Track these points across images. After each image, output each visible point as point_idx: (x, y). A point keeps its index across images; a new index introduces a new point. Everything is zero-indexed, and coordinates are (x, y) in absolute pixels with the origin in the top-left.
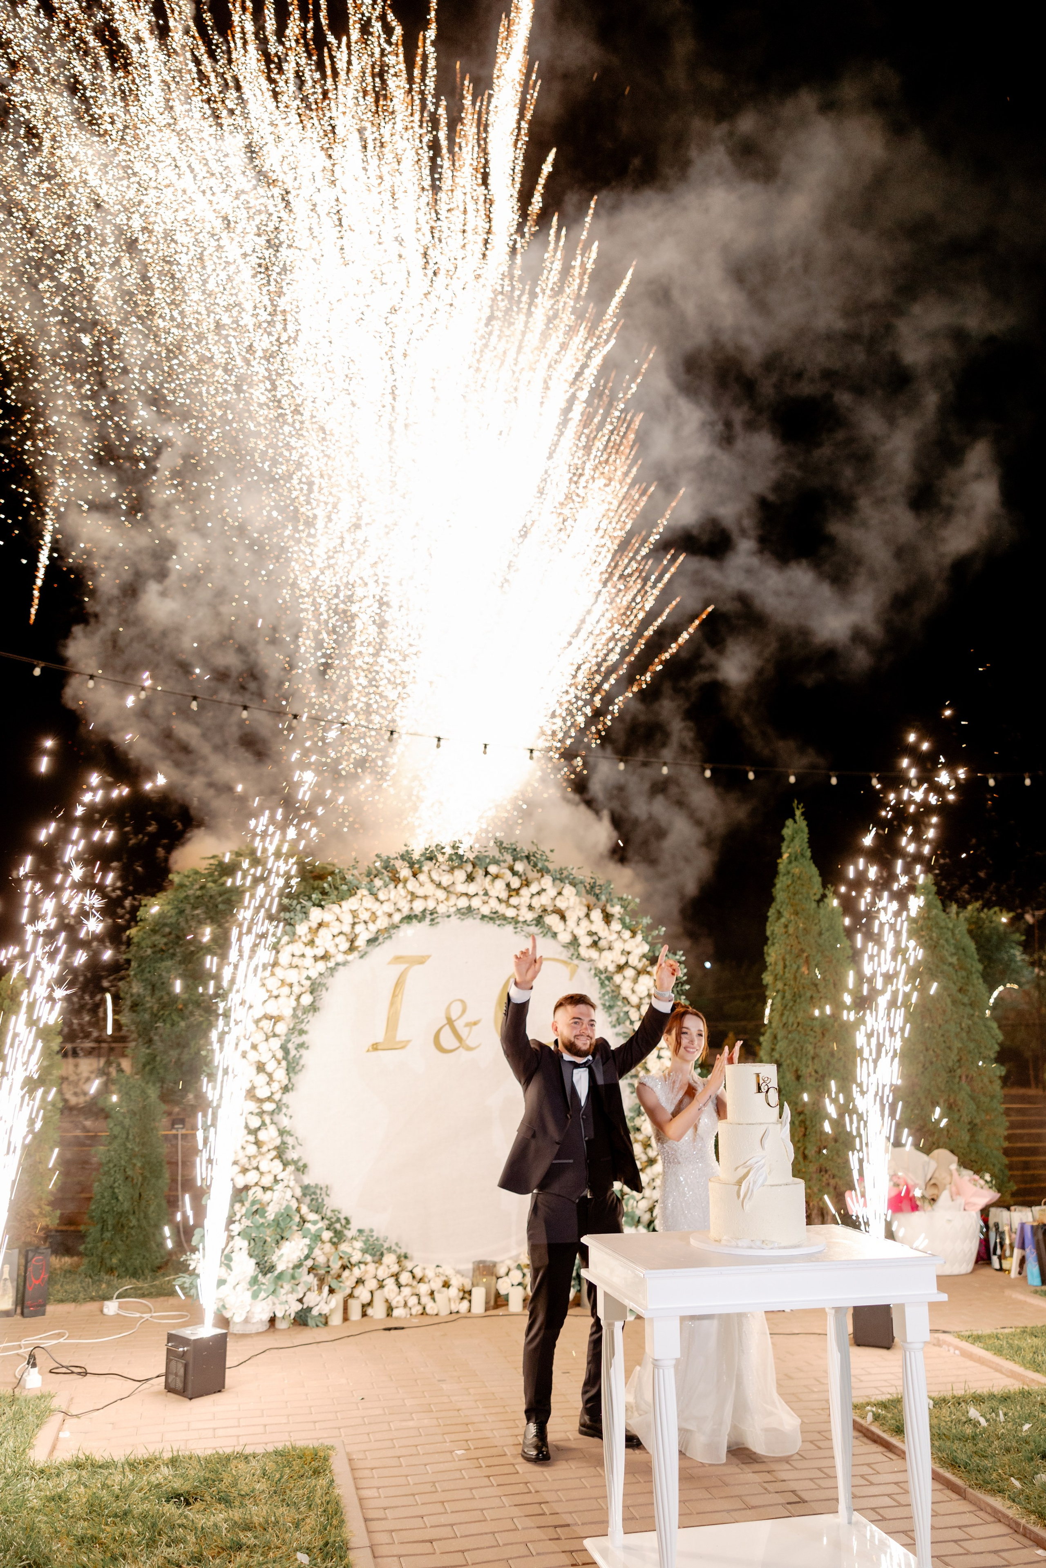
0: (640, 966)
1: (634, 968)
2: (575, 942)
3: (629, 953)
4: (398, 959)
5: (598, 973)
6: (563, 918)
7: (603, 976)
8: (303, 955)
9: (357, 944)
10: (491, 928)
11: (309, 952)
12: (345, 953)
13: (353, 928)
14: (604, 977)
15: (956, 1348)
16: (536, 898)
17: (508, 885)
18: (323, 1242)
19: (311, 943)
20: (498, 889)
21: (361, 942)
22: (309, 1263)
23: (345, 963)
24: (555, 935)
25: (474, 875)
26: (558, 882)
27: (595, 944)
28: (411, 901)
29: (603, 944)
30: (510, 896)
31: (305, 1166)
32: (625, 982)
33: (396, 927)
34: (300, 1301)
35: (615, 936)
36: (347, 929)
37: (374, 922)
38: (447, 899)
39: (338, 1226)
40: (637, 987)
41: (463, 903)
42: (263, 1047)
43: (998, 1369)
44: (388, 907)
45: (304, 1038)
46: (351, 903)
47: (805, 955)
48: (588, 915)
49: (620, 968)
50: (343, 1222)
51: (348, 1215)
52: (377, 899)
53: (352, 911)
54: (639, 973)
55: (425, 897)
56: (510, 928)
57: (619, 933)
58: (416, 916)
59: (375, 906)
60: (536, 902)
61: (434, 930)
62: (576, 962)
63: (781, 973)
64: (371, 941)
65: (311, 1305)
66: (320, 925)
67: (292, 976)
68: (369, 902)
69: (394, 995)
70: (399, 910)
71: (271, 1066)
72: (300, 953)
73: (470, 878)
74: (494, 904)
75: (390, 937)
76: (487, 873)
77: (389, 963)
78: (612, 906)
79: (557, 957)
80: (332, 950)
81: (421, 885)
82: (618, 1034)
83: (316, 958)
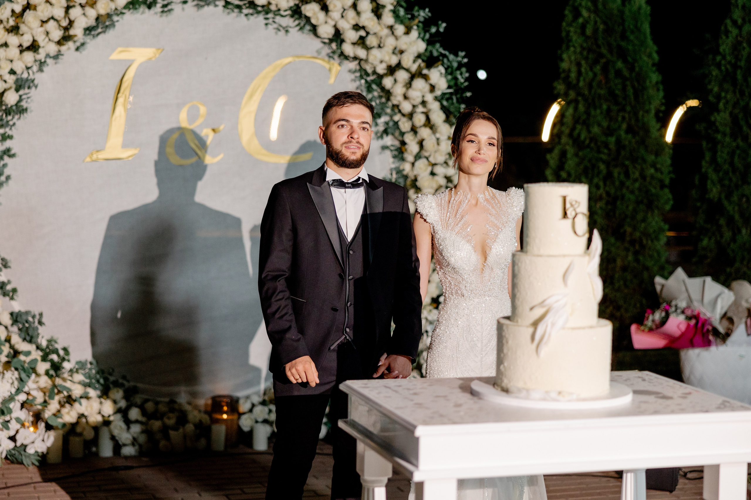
0: (415, 68)
1: (407, 70)
2: (336, 38)
3: (402, 52)
5: (364, 74)
6: (325, 7)
7: (370, 78)
9: (72, 32)
10: (236, 19)
11: (13, 40)
12: (57, 43)
13: (67, 12)
14: (372, 79)
18: (38, 375)
19: (16, 29)
21: (76, 31)
22: (22, 397)
23: (58, 56)
24: (314, 29)
27: (362, 42)
29: (371, 41)
31: (14, 290)
32: (395, 86)
33: (119, 13)
34: (13, 439)
35: (386, 31)
36: (59, 13)
37: (92, 5)
39: (54, 357)
40: (409, 93)
45: (8, 144)
47: (603, 61)
48: (355, 6)
49: (392, 70)
50: (61, 353)
51: (66, 345)
56: (259, 18)
57: (391, 28)
61: (165, 19)
62: (338, 61)
63: (574, 82)
64: (88, 30)
65: (25, 443)
66: (27, 7)
69: (118, 96)
75: (113, 25)
79: (315, 54)
80: (41, 39)
82: (384, 148)
83: (22, 50)
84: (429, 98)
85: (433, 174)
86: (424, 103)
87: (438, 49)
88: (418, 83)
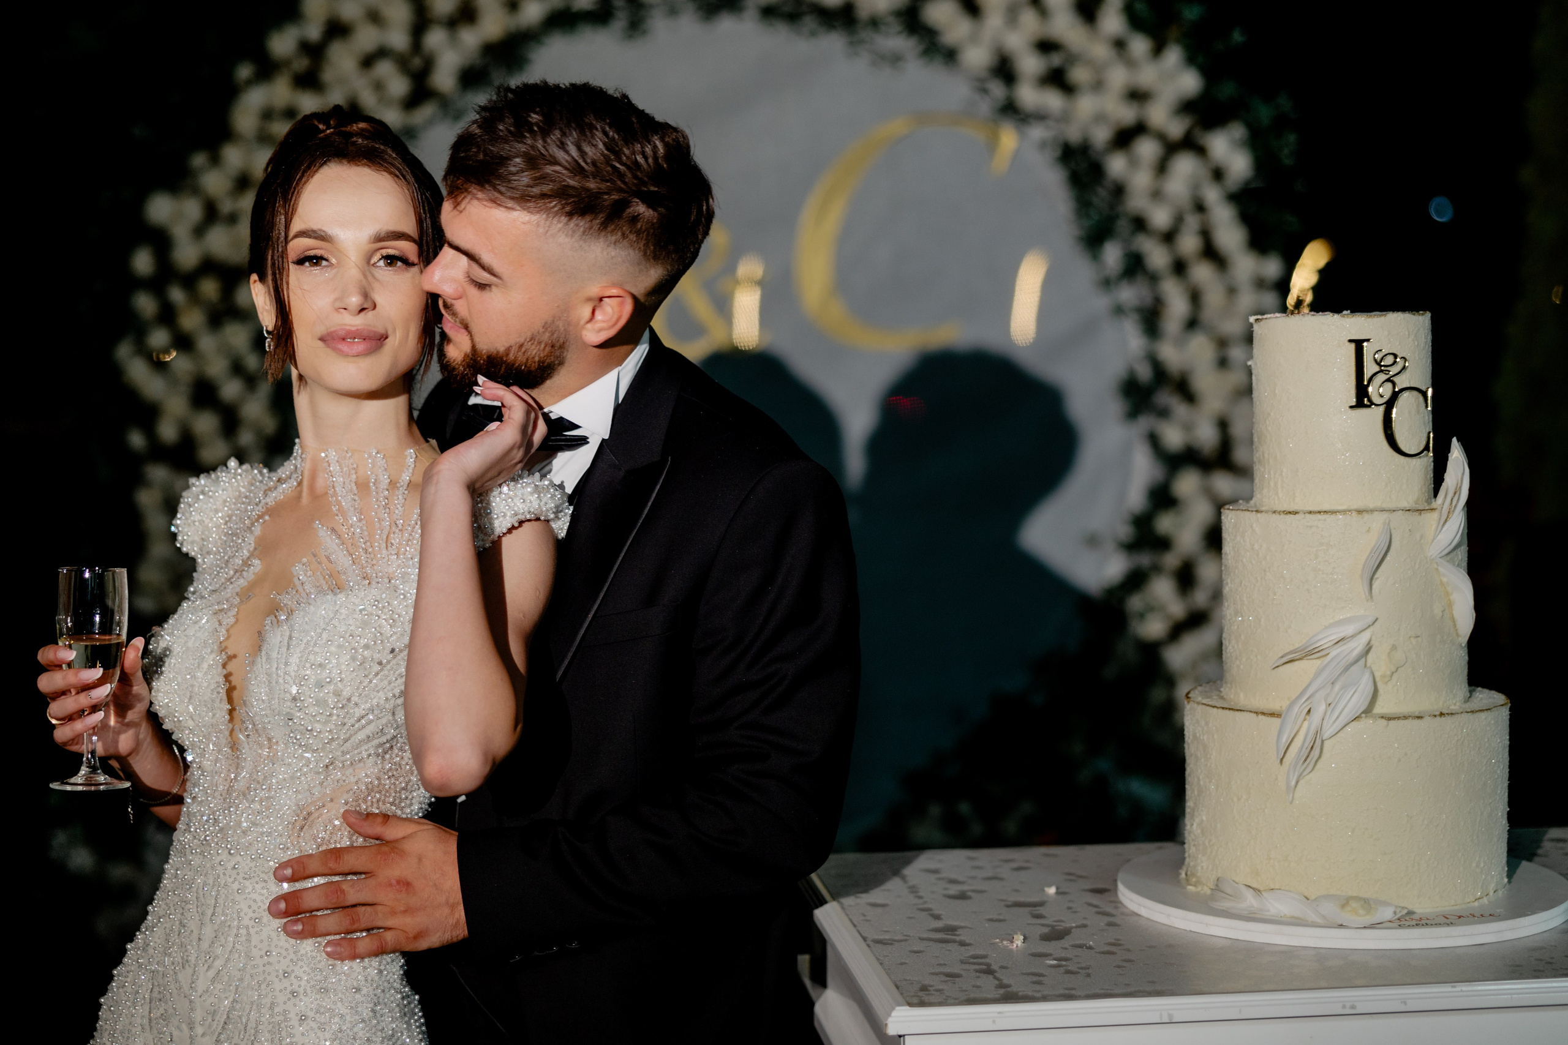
24: (950, 56)
27: (1056, 77)
35: (1108, 51)
42: (207, 343)
49: (1125, 138)
54: (1172, 148)
57: (1119, 43)
62: (1009, 124)
64: (469, 76)
71: (231, 389)
79: (958, 111)
80: (367, 98)
84: (1212, 195)
85: (1223, 363)
87: (1230, 88)
88: (1185, 166)
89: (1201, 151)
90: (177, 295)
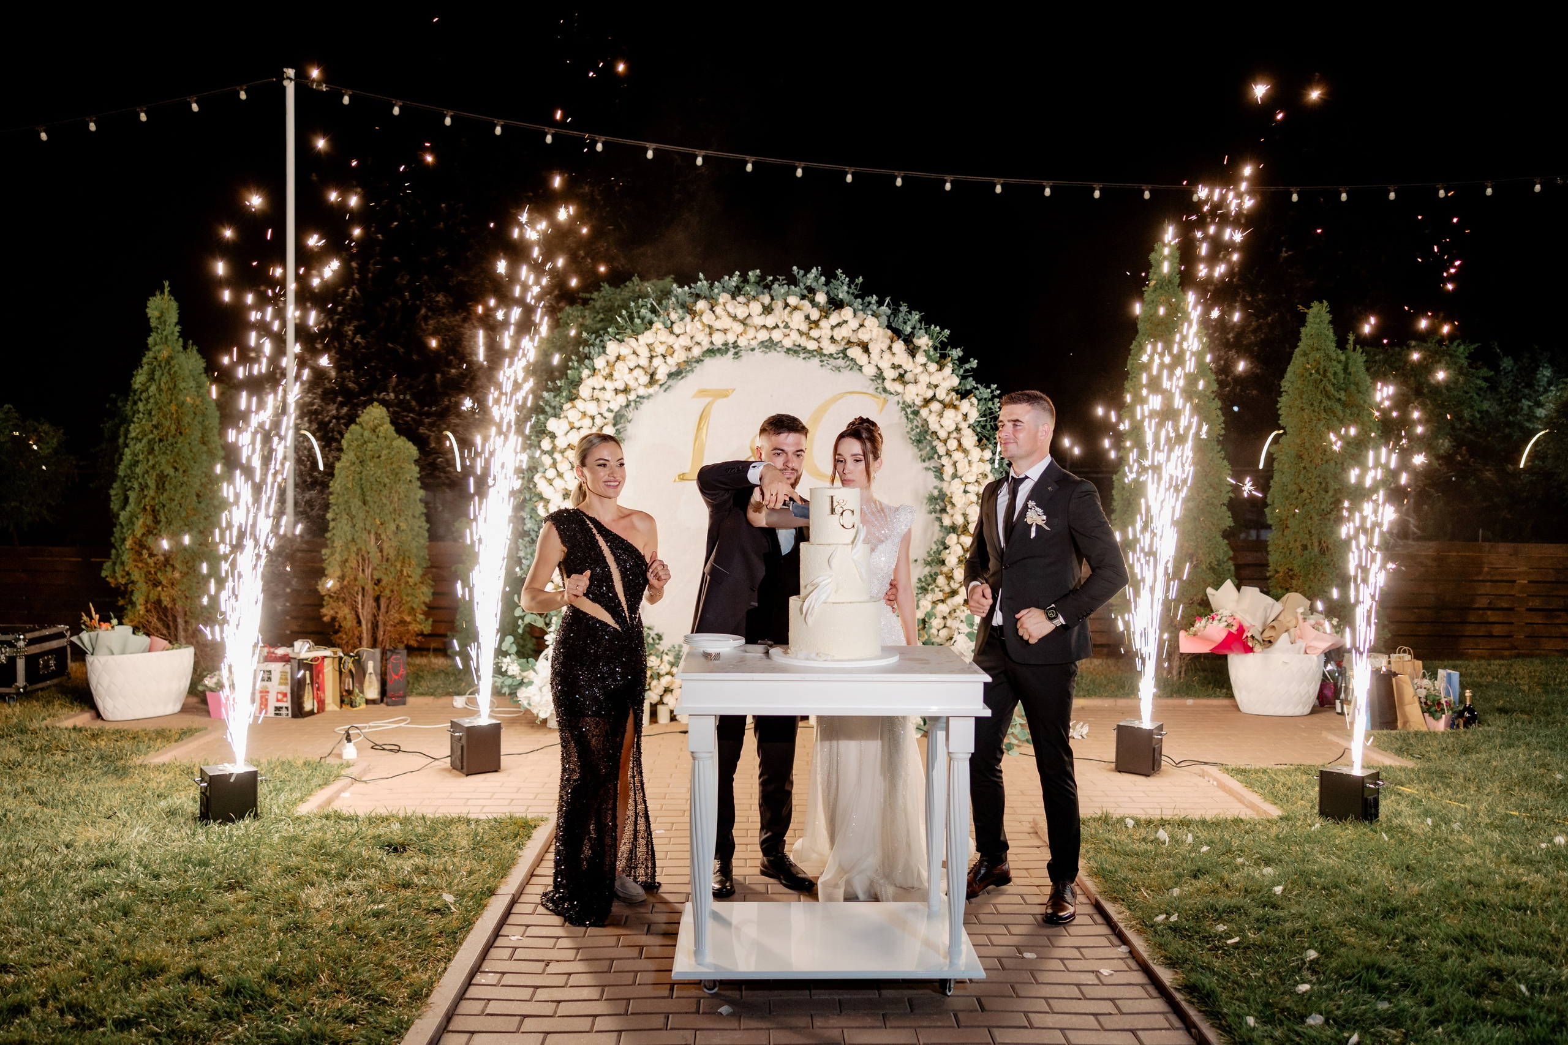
0: (947, 400)
1: (941, 402)
2: (880, 376)
3: (936, 386)
4: (703, 393)
5: (905, 406)
6: (866, 349)
7: (909, 411)
8: (604, 389)
9: (657, 377)
10: (797, 363)
11: (610, 386)
12: (646, 386)
13: (650, 362)
14: (912, 412)
15: (1215, 779)
16: (837, 330)
17: (807, 317)
19: (610, 376)
20: (797, 321)
21: (661, 376)
23: (649, 396)
24: (860, 368)
25: (773, 306)
26: (860, 314)
27: (900, 379)
28: (710, 334)
29: (907, 377)
30: (811, 328)
32: (930, 416)
33: (699, 361)
35: (921, 369)
36: (644, 362)
37: (671, 355)
38: (745, 332)
40: (944, 422)
41: (763, 335)
43: (1241, 800)
44: (684, 341)
46: (647, 337)
48: (890, 348)
49: (927, 402)
50: (655, 637)
51: (660, 632)
52: (672, 332)
53: (648, 345)
54: (946, 406)
55: (725, 331)
56: (816, 361)
57: (924, 365)
58: (719, 349)
59: (671, 340)
60: (839, 334)
61: (737, 363)
62: (884, 395)
64: (671, 375)
66: (618, 358)
67: (592, 408)
68: (665, 335)
69: (699, 428)
70: (699, 344)
72: (601, 386)
73: (767, 310)
74: (795, 336)
75: (692, 371)
76: (787, 305)
77: (695, 396)
78: (919, 338)
79: (865, 390)
80: (632, 384)
81: (717, 318)
82: (927, 469)
83: (616, 391)
84: (964, 426)
85: (965, 492)
86: (958, 430)
87: (971, 383)
88: (950, 413)
89: (955, 407)
90: (557, 456)
